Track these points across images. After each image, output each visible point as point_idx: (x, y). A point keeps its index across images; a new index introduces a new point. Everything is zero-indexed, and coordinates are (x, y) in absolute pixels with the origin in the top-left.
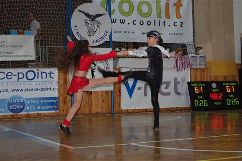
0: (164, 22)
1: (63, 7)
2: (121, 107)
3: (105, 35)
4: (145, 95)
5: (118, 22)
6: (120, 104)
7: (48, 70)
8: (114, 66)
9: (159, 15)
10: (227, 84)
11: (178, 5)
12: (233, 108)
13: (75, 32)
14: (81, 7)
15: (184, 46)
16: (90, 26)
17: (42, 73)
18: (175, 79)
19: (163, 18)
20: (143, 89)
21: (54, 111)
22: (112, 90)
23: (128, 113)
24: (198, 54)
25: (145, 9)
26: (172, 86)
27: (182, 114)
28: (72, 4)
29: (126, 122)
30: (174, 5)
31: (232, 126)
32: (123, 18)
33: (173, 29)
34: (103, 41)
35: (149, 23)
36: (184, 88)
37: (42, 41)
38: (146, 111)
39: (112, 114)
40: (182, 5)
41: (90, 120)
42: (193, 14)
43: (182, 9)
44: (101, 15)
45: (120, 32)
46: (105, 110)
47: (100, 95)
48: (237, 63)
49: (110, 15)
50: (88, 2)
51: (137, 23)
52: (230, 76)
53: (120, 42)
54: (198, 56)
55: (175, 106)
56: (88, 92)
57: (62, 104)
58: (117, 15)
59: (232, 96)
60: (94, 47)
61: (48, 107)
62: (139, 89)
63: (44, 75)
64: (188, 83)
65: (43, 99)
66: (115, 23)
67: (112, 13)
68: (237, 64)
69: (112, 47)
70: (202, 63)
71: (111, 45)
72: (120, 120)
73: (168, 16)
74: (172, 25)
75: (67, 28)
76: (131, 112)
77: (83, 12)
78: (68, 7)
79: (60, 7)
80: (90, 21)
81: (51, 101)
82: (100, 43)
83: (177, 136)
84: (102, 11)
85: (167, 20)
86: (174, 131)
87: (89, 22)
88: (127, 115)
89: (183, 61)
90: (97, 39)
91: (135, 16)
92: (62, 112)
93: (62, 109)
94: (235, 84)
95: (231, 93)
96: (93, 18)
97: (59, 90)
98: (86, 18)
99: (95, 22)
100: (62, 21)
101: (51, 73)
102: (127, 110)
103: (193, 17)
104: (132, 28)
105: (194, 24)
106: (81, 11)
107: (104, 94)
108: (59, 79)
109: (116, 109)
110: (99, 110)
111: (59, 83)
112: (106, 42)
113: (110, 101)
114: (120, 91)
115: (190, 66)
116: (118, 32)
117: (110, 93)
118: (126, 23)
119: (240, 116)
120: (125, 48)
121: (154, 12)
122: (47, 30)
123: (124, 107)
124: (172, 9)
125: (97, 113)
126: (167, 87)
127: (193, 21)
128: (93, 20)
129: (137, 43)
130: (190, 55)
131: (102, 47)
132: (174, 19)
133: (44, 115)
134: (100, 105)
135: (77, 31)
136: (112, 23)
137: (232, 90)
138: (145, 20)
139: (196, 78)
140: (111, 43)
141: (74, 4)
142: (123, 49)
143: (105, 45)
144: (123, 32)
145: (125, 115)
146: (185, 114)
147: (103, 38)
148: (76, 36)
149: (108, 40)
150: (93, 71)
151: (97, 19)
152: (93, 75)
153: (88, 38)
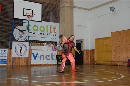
3: (26, 38)
4: (41, 59)
5: (32, 33)
6: (31, 63)
7: (4, 49)
9: (47, 31)
11: (55, 28)
13: (15, 36)
15: (56, 42)
17: (1, 50)
18: (52, 54)
19: (49, 32)
20: (40, 57)
21: (5, 64)
22: (28, 57)
23: (34, 65)
24: (61, 45)
25: (42, 29)
26: (51, 56)
27: (54, 66)
29: (33, 69)
30: (53, 28)
32: (34, 32)
33: (52, 37)
35: (44, 34)
36: (55, 57)
37: (3, 39)
38: (41, 65)
39: (28, 66)
40: (56, 28)
41: (19, 68)
42: (60, 32)
43: (56, 30)
46: (25, 64)
47: (23, 59)
51: (40, 34)
54: (61, 46)
55: (52, 64)
56: (19, 58)
57: (9, 62)
58: (32, 31)
60: (22, 42)
61: (3, 63)
62: (38, 57)
63: (2, 51)
64: (56, 55)
65: (1, 60)
70: (62, 49)
73: (51, 32)
74: (52, 35)
77: (18, 29)
79: (11, 27)
81: (5, 61)
82: (24, 40)
85: (50, 33)
87: (20, 33)
89: (55, 48)
91: (39, 31)
92: (8, 65)
93: (9, 64)
96: (22, 31)
97: (8, 57)
98: (19, 31)
101: (5, 50)
103: (60, 33)
104: (37, 35)
106: (17, 29)
107: (25, 59)
108: (8, 53)
109: (29, 64)
110: (23, 64)
111: (8, 54)
112: (26, 40)
113: (27, 61)
114: (31, 58)
115: (57, 49)
116: (32, 37)
118: (35, 34)
122: (5, 35)
123: (32, 64)
124: (52, 30)
126: (49, 57)
128: (22, 32)
129: (39, 41)
130: (58, 46)
132: (53, 33)
133: (2, 66)
134: (23, 63)
136: (30, 33)
138: (42, 33)
139: (60, 54)
140: (28, 40)
141: (15, 26)
142: (33, 43)
143: (26, 41)
144: (34, 37)
145: (32, 67)
146: (55, 66)
147: (25, 39)
148: (15, 38)
149: (27, 39)
150: (21, 50)
151: (23, 32)
152: (21, 51)
153: (19, 38)
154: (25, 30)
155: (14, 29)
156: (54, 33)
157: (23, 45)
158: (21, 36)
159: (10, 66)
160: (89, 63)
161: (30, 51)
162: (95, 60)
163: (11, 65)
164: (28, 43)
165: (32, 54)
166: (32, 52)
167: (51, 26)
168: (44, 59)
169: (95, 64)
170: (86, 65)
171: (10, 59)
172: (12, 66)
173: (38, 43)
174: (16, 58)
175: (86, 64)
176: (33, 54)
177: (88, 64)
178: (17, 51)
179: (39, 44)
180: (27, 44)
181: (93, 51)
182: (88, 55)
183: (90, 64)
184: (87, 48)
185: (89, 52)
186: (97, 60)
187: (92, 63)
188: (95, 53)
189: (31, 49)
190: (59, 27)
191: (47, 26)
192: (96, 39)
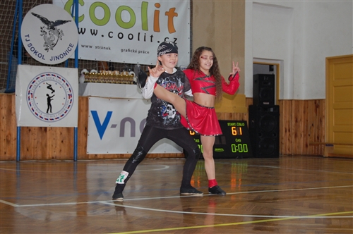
0: (152, 36)
1: (10, 7)
2: (88, 151)
3: (69, 50)
4: (122, 134)
5: (88, 32)
6: (86, 147)
8: (79, 94)
9: (145, 27)
10: (233, 124)
11: (172, 14)
12: (239, 156)
13: (26, 45)
14: (36, 10)
16: (48, 36)
19: (151, 31)
20: (118, 127)
22: (76, 126)
23: (97, 159)
25: (126, 17)
28: (23, 4)
29: (93, 171)
30: (167, 13)
31: (237, 180)
32: (95, 27)
34: (65, 58)
35: (131, 37)
38: (122, 156)
39: (75, 159)
40: (176, 15)
41: (43, 168)
42: (191, 28)
43: (176, 20)
44: (64, 22)
45: (91, 47)
46: (64, 154)
47: (58, 132)
48: (247, 96)
49: (77, 22)
50: (46, 3)
51: (115, 35)
52: (237, 114)
53: (89, 61)
55: (161, 152)
56: (41, 128)
57: (4, 144)
58: (86, 24)
59: (239, 140)
60: (52, 66)
62: (114, 126)
66: (83, 33)
67: (80, 19)
68: (247, 98)
69: (78, 67)
71: (76, 65)
72: (85, 169)
73: (157, 29)
75: (15, 37)
76: (102, 157)
77: (39, 17)
78: (18, 9)
79: (6, 7)
80: (48, 29)
82: (61, 61)
83: (163, 193)
84: (66, 16)
85: (155, 34)
86: (159, 186)
87: (47, 31)
88: (96, 162)
90: (57, 55)
91: (112, 26)
92: (3, 155)
93: (3, 151)
94: (243, 125)
95: (238, 136)
96: (53, 25)
98: (43, 25)
99: (55, 31)
100: (9, 27)
102: (96, 155)
103: (191, 32)
104: (106, 42)
105: (191, 41)
106: (35, 15)
107: (65, 132)
108: (1, 108)
109: (80, 154)
110: (56, 154)
112: (70, 59)
113: (72, 142)
114: (86, 129)
116: (87, 47)
117: (72, 131)
118: (99, 34)
119: (248, 167)
120: (96, 69)
121: (139, 22)
123: (91, 151)
124: (163, 20)
125: (53, 158)
127: (191, 37)
128: (53, 28)
129: (113, 63)
131: (63, 66)
132: (164, 32)
134: (58, 150)
135: (29, 43)
136: (79, 33)
137: (238, 132)
138: (126, 32)
140: (77, 62)
141: (27, 5)
142: (93, 71)
143: (69, 63)
144: (94, 47)
145: (92, 162)
146: (175, 162)
147: (65, 54)
148: (28, 49)
149: (73, 57)
150: (49, 100)
151: (58, 27)
152: (49, 104)
153: (44, 53)
154: (64, 19)
155: (24, 15)
156: (168, 35)
157: (56, 78)
158: (50, 45)
159: (10, 160)
160: (301, 151)
161: (84, 101)
162: (326, 140)
163: (14, 156)
164: (75, 71)
165: (90, 114)
166: (91, 108)
167: (158, 5)
168: (133, 134)
169: (326, 154)
170: (287, 159)
171: (7, 133)
172: (18, 161)
173: (110, 72)
174: (29, 129)
175: (290, 155)
176: (95, 114)
177: (296, 155)
178: (36, 101)
179: (114, 76)
180: (72, 74)
181: (317, 104)
182: (296, 121)
183: (305, 156)
184: (293, 93)
185: (302, 110)
186: (333, 140)
187: (311, 150)
188: (327, 111)
189: (85, 94)
190: (189, 11)
191: (144, 6)
192: (330, 61)
